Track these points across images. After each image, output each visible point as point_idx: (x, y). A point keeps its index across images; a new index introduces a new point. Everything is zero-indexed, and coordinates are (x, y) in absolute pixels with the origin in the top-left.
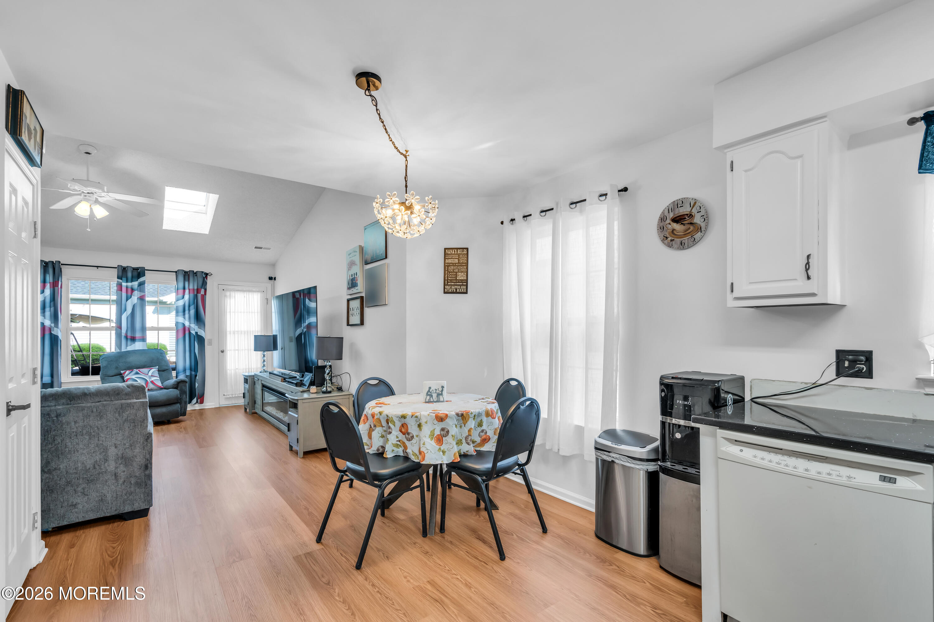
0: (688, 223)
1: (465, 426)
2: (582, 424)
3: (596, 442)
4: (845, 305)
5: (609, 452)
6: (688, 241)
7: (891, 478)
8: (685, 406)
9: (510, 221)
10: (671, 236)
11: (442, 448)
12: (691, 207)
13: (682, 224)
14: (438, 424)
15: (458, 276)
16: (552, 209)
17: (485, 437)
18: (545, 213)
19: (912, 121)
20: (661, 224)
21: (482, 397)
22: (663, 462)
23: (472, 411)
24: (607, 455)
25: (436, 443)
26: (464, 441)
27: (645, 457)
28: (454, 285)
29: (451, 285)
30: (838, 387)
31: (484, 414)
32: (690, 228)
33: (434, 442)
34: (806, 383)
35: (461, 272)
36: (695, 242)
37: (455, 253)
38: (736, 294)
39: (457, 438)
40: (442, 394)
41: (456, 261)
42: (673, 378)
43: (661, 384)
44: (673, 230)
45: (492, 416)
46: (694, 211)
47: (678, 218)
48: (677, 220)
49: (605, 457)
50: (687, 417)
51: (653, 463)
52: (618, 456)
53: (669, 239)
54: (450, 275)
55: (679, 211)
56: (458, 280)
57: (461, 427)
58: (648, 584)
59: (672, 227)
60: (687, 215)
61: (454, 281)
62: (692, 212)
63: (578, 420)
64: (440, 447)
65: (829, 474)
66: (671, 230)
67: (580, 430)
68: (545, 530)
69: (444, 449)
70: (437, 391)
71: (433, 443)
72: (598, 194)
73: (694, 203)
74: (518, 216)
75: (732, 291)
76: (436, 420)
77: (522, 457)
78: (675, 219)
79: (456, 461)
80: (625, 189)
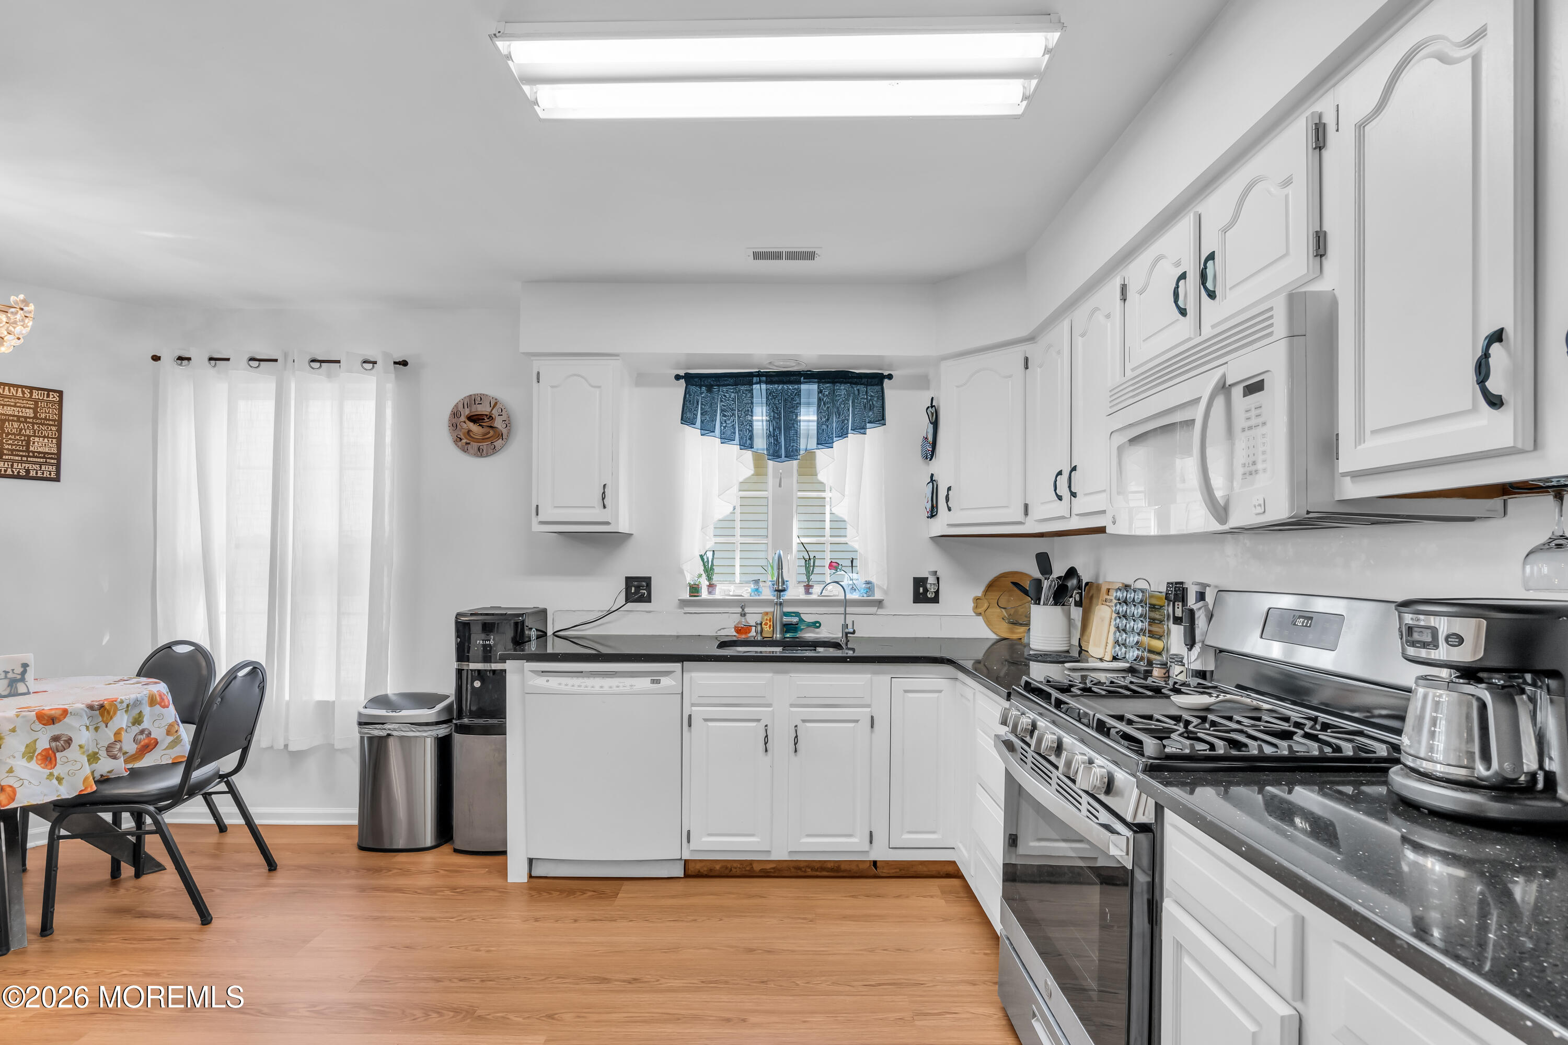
0: (488, 426)
1: (107, 726)
2: (332, 698)
3: (360, 714)
4: (632, 534)
5: (383, 724)
6: (486, 447)
7: (657, 680)
8: (484, 646)
9: (177, 359)
10: (467, 439)
11: (56, 772)
12: (491, 406)
13: (479, 425)
14: (43, 729)
15: (34, 443)
16: (276, 360)
17: (146, 741)
18: (258, 362)
19: (678, 377)
20: (454, 421)
21: (121, 678)
22: (459, 719)
23: (123, 698)
24: (380, 729)
25: (43, 765)
26: (103, 753)
27: (433, 720)
28: (22, 462)
29: (13, 462)
30: (626, 612)
31: (146, 701)
32: (489, 433)
33: (35, 762)
34: (602, 611)
35: (42, 437)
36: (495, 450)
37: (24, 397)
38: (542, 517)
39: (88, 750)
40: (23, 679)
41: (30, 413)
42: (472, 614)
43: (457, 623)
44: (469, 431)
45: (163, 704)
46: (495, 413)
47: (475, 417)
48: (475, 419)
49: (377, 733)
50: (487, 659)
51: (445, 726)
52: (396, 726)
53: (464, 441)
54: (11, 439)
55: (476, 409)
56: (34, 452)
57: (96, 729)
58: (442, 872)
59: (467, 427)
60: (486, 415)
61: (21, 453)
62: (492, 414)
63: (323, 691)
64: (51, 771)
65: (618, 687)
66: (467, 430)
67: (326, 709)
68: (272, 866)
69: (59, 774)
70: (10, 675)
71: (34, 765)
72: (361, 359)
73: (495, 404)
74: (199, 355)
75: (537, 514)
76: (40, 723)
77: (228, 762)
78: (472, 418)
79: (89, 791)
80: (404, 363)
